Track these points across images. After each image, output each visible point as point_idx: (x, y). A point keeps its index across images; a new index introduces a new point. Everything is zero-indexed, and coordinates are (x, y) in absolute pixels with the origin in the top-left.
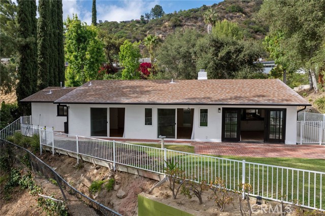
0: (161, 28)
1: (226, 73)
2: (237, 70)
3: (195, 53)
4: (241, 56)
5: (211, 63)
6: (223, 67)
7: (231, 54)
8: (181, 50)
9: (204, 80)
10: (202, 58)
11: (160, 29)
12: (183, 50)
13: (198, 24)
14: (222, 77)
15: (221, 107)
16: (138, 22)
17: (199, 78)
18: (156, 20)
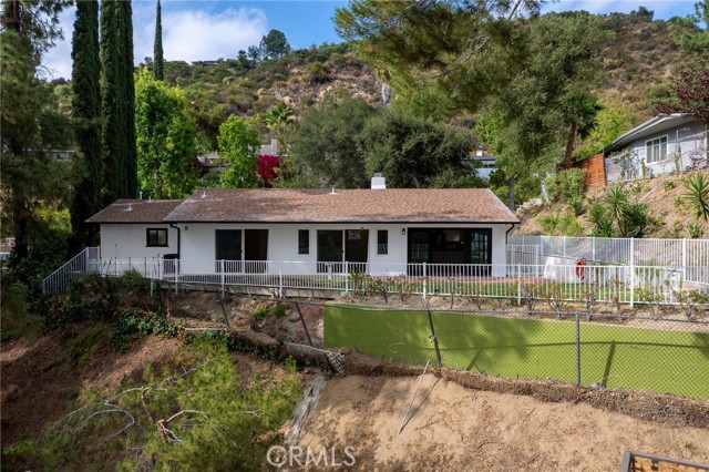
0: (288, 83)
1: (415, 179)
2: (434, 175)
3: (362, 143)
4: (440, 149)
5: (391, 162)
6: (409, 167)
7: (424, 147)
8: (336, 135)
9: (381, 190)
10: (375, 151)
11: (285, 86)
12: (340, 135)
13: (362, 78)
14: (409, 185)
15: (406, 226)
16: (232, 64)
17: (373, 187)
18: (272, 62)
